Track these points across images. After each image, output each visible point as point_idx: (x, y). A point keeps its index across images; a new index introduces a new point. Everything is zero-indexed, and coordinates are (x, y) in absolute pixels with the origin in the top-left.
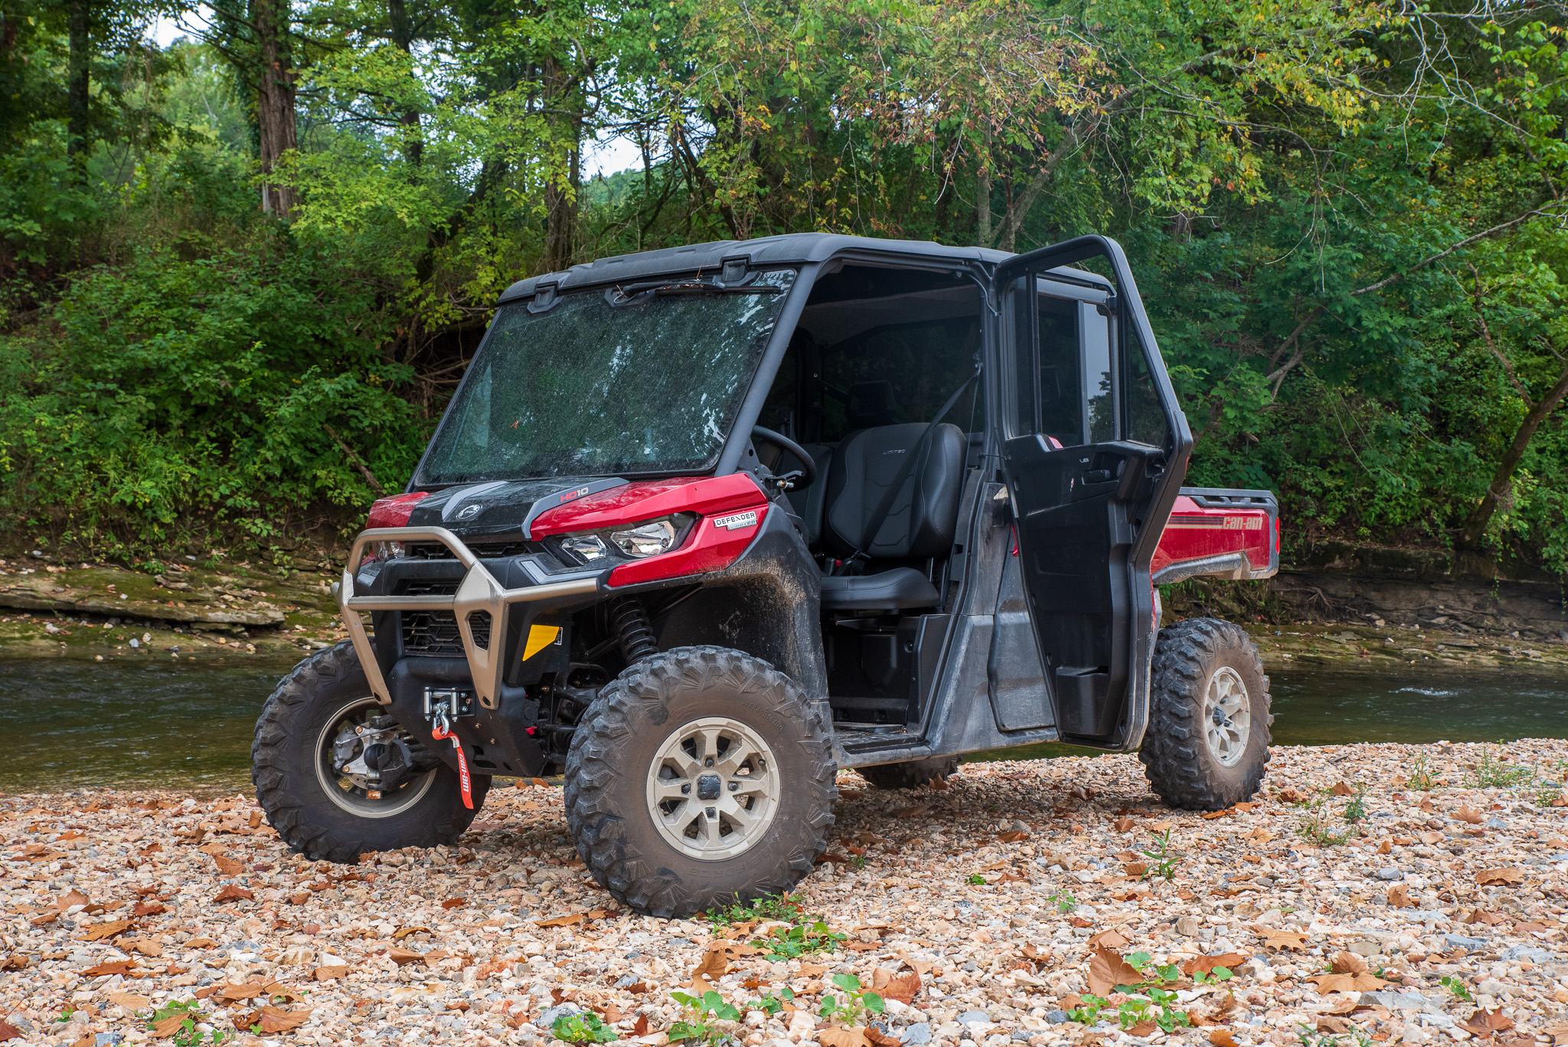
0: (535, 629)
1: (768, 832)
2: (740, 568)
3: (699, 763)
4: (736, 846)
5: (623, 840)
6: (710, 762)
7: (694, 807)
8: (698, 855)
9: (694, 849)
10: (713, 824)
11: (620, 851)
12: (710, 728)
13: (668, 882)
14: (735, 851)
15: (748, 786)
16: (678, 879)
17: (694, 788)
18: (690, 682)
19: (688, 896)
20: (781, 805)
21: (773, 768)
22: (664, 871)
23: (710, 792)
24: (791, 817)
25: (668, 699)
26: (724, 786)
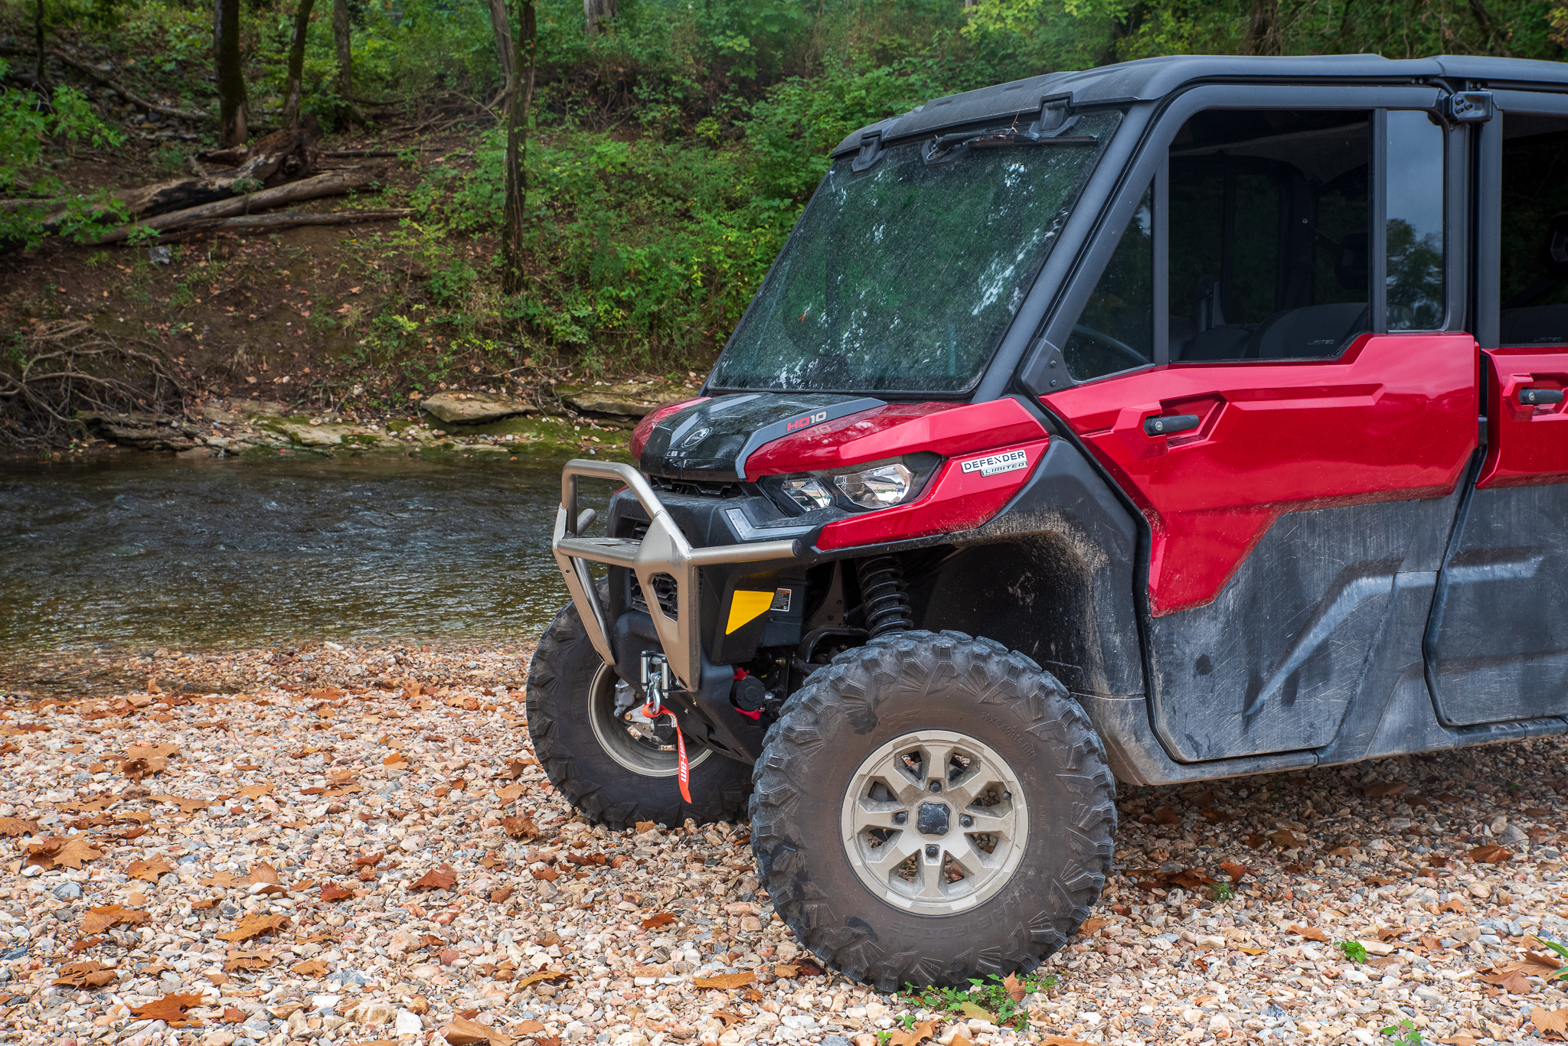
0: (739, 596)
1: (1006, 888)
2: (1003, 526)
3: (922, 786)
4: (962, 899)
5: (802, 876)
6: (936, 785)
7: (909, 842)
8: (905, 904)
9: (903, 897)
10: (932, 866)
11: (797, 888)
12: (938, 743)
13: (858, 937)
14: (958, 906)
15: (985, 822)
16: (872, 935)
17: (913, 816)
18: (909, 683)
19: (884, 957)
20: (1026, 854)
21: (1021, 805)
22: (855, 922)
23: (934, 824)
24: (1039, 872)
25: (877, 701)
26: (954, 818)
